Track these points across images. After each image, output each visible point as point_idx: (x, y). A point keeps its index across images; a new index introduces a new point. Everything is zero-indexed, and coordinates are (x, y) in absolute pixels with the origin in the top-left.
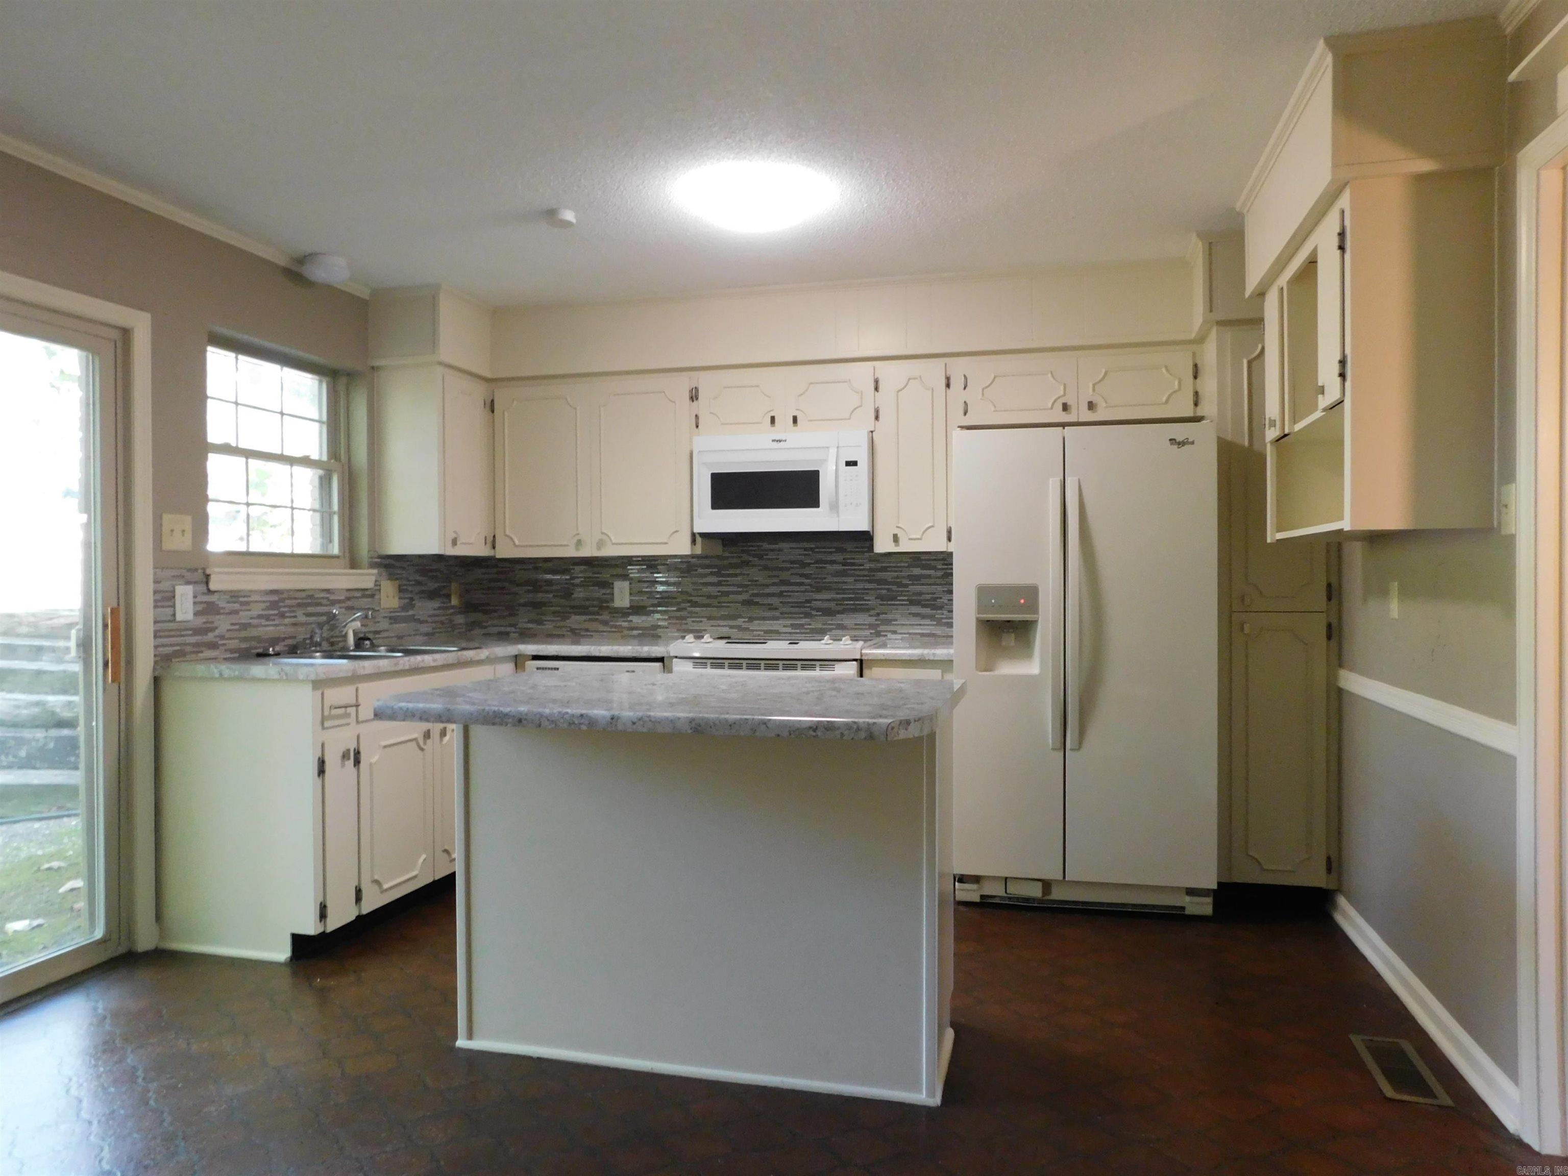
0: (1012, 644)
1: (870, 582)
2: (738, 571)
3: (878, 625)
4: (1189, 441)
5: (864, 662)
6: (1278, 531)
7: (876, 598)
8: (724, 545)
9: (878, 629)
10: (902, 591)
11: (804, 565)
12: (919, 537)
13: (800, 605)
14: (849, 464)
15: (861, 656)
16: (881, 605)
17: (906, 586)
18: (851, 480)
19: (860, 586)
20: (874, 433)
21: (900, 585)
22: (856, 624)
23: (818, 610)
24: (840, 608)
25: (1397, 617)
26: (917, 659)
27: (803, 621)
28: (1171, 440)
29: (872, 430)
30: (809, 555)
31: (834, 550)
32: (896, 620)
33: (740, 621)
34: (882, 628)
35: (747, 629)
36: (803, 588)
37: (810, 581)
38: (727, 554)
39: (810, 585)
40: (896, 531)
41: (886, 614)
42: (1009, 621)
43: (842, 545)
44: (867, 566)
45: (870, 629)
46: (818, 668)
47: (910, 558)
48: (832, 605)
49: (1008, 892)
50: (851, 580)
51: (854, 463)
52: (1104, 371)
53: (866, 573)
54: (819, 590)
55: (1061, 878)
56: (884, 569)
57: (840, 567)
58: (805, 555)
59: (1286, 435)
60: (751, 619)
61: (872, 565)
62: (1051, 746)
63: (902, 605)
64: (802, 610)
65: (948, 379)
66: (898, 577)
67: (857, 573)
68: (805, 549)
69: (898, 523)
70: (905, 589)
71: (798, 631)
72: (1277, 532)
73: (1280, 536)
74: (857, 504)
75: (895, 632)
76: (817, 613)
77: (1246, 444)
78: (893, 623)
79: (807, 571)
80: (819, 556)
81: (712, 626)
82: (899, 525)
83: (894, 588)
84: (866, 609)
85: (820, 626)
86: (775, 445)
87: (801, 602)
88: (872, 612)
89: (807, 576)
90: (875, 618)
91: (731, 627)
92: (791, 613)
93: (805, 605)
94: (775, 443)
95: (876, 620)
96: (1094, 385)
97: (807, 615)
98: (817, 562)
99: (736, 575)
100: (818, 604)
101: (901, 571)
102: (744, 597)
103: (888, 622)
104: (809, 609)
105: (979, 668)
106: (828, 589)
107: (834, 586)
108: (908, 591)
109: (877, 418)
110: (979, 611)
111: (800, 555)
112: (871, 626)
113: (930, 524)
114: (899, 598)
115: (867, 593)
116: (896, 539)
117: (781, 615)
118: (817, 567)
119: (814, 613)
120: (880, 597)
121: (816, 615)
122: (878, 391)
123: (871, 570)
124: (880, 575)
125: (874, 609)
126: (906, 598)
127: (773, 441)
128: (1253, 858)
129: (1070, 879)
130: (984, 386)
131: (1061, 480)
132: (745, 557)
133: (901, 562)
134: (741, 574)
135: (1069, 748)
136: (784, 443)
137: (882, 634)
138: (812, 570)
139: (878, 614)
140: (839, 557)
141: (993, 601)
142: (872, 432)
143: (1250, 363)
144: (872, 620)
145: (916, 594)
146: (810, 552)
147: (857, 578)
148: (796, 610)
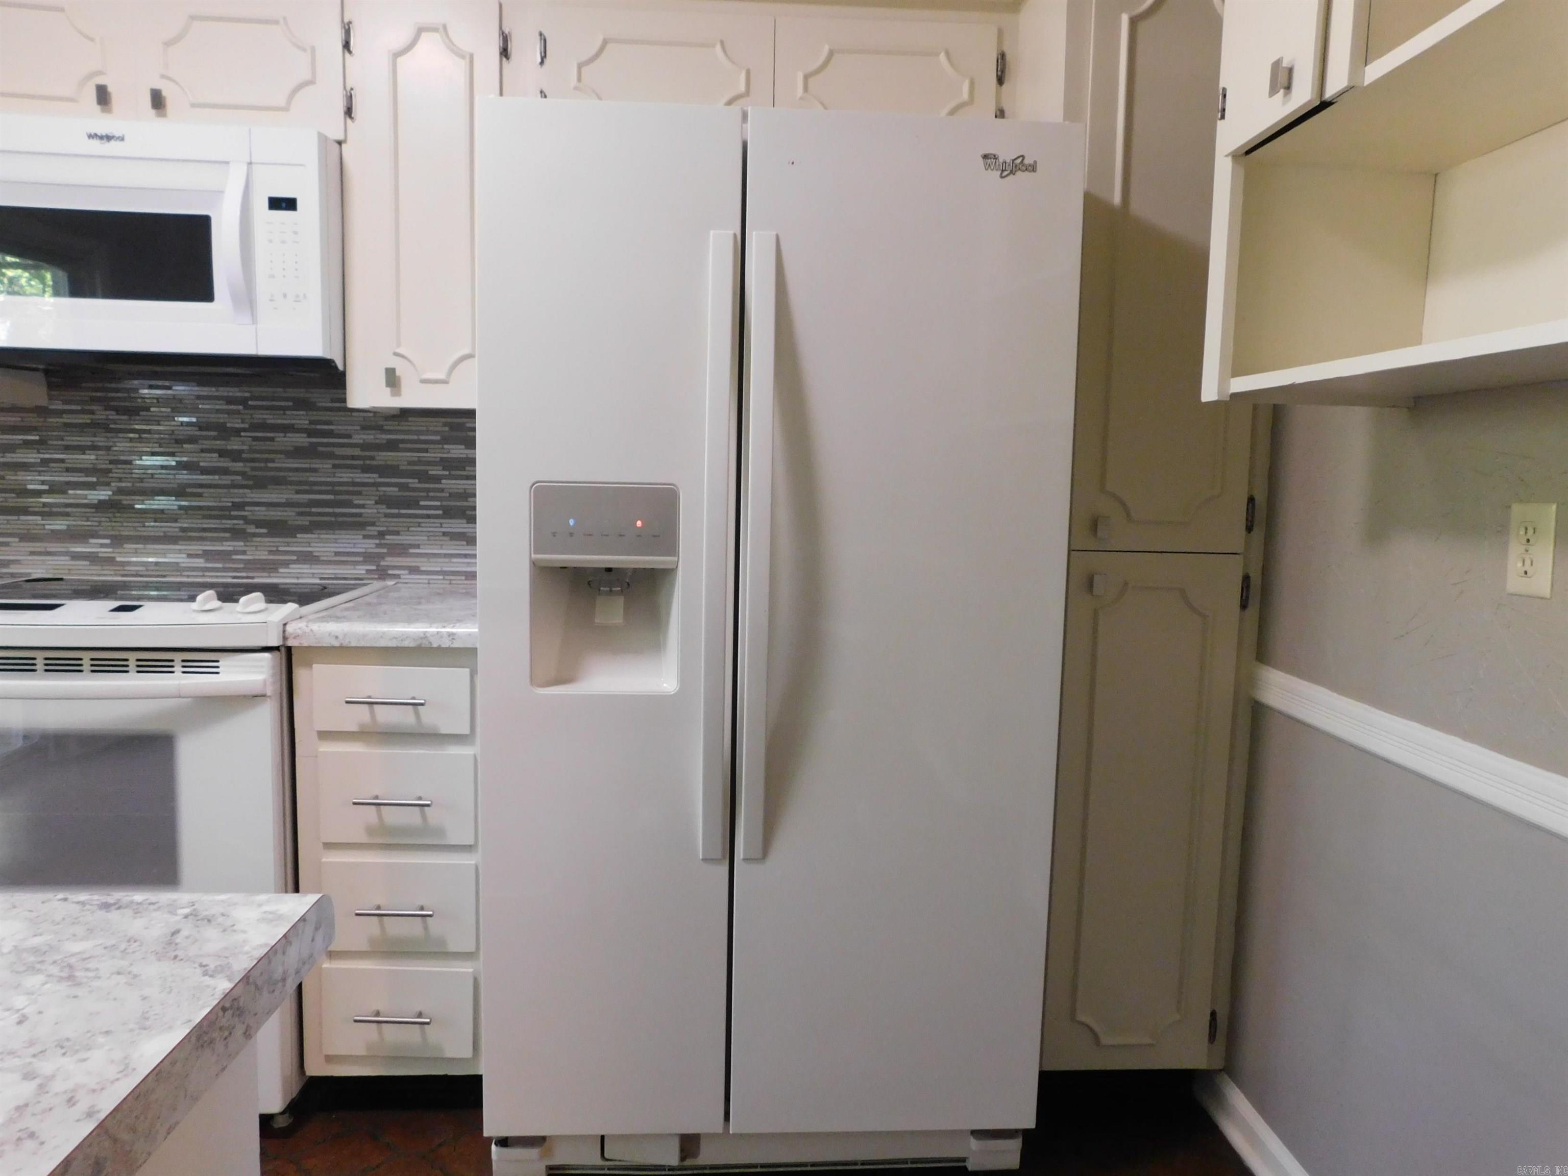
0: (618, 620)
1: (366, 469)
2: (86, 440)
3: (382, 556)
4: (1026, 162)
5: (293, 651)
6: (1236, 373)
7: (377, 503)
8: (50, 386)
9: (382, 563)
10: (428, 490)
11: (224, 432)
12: (442, 376)
13: (222, 513)
14: (277, 204)
15: (285, 638)
16: (386, 516)
17: (437, 479)
18: (283, 242)
19: (345, 476)
20: (343, 145)
21: (423, 477)
22: (337, 554)
23: (259, 524)
24: (305, 521)
25: (1546, 591)
26: (412, 645)
27: (227, 546)
28: (985, 157)
29: (340, 137)
30: (238, 412)
31: (291, 404)
32: (418, 546)
33: (94, 546)
34: (389, 561)
35: (110, 561)
36: (226, 480)
37: (241, 464)
38: (57, 406)
39: (243, 474)
40: (393, 363)
41: (397, 533)
42: (609, 570)
43: (308, 395)
44: (358, 438)
45: (364, 562)
46: (178, 669)
47: (445, 425)
48: (288, 514)
49: (606, 1156)
50: (327, 465)
51: (289, 204)
52: (826, 49)
53: (357, 452)
54: (260, 484)
55: (720, 1130)
56: (392, 446)
57: (301, 440)
58: (229, 412)
59: (1324, 105)
60: (118, 541)
61: (369, 437)
62: (701, 857)
63: (428, 516)
64: (228, 523)
65: (505, 39)
66: (419, 462)
67: (339, 451)
68: (230, 401)
69: (399, 345)
70: (437, 486)
71: (220, 565)
72: (1233, 376)
73: (1242, 384)
74: (297, 296)
75: (414, 570)
76: (258, 531)
77: (1117, 199)
78: (412, 551)
79: (234, 445)
80: (260, 416)
81: (32, 553)
82: (398, 351)
83: (413, 482)
84: (358, 524)
85: (263, 555)
86: (97, 146)
87: (221, 509)
88: (372, 530)
89: (235, 456)
90: (377, 541)
91: (76, 557)
92: (204, 530)
93: (233, 513)
94: (96, 142)
95: (378, 546)
96: (806, 78)
97: (237, 534)
98: (254, 427)
99: (82, 449)
100: (261, 513)
101: (426, 451)
102: (104, 494)
103: (402, 550)
104: (241, 522)
105: (537, 680)
106: (278, 482)
107: (293, 476)
108: (442, 490)
109: (349, 112)
110: (539, 542)
111: (218, 411)
112: (368, 557)
113: (466, 351)
114: (422, 503)
115: (359, 493)
116: (392, 379)
117: (180, 534)
118: (255, 439)
119: (251, 529)
120: (383, 500)
121: (255, 535)
122: (350, 52)
123: (365, 446)
124: (385, 457)
125: (373, 524)
126: (438, 503)
127: (90, 136)
128: (1083, 1024)
129: (738, 1131)
130: (584, 58)
131: (735, 235)
132: (101, 414)
133: (427, 432)
134: (94, 448)
135: (742, 857)
136: (118, 143)
137: (390, 572)
138: (243, 443)
139: (381, 535)
140: (301, 419)
141: (572, 522)
142: (340, 143)
143: (1134, 22)
144: (370, 545)
145: (453, 496)
146: (241, 407)
147: (337, 462)
148: (212, 523)
